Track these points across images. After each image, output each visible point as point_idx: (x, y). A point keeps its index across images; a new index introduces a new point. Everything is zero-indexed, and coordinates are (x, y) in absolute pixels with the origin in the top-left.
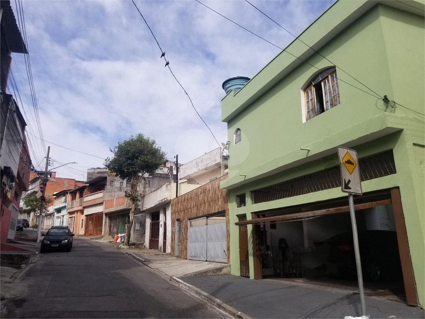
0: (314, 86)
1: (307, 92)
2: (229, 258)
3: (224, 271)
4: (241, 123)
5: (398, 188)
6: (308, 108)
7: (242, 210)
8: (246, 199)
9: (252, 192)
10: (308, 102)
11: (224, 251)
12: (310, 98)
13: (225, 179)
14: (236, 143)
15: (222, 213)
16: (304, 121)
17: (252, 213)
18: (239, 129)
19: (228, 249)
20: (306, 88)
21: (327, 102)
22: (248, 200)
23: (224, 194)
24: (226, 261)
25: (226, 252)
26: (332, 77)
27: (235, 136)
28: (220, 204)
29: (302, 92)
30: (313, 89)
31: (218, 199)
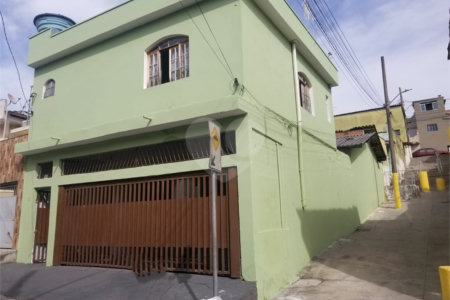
0: (161, 51)
1: (151, 57)
2: (15, 241)
3: (7, 259)
4: (56, 74)
5: (235, 167)
6: (151, 74)
7: (45, 182)
8: (54, 168)
9: (62, 161)
10: (151, 67)
11: (9, 234)
12: (154, 63)
13: (22, 141)
14: (45, 97)
15: (12, 185)
16: (145, 87)
17: (60, 186)
18: (52, 81)
19: (16, 231)
20: (151, 51)
21: (173, 72)
22: (57, 170)
23: (18, 160)
24: (10, 246)
25: (12, 235)
26: (183, 47)
27: (44, 88)
28: (9, 172)
29: (145, 54)
30: (159, 55)
31: (7, 166)
